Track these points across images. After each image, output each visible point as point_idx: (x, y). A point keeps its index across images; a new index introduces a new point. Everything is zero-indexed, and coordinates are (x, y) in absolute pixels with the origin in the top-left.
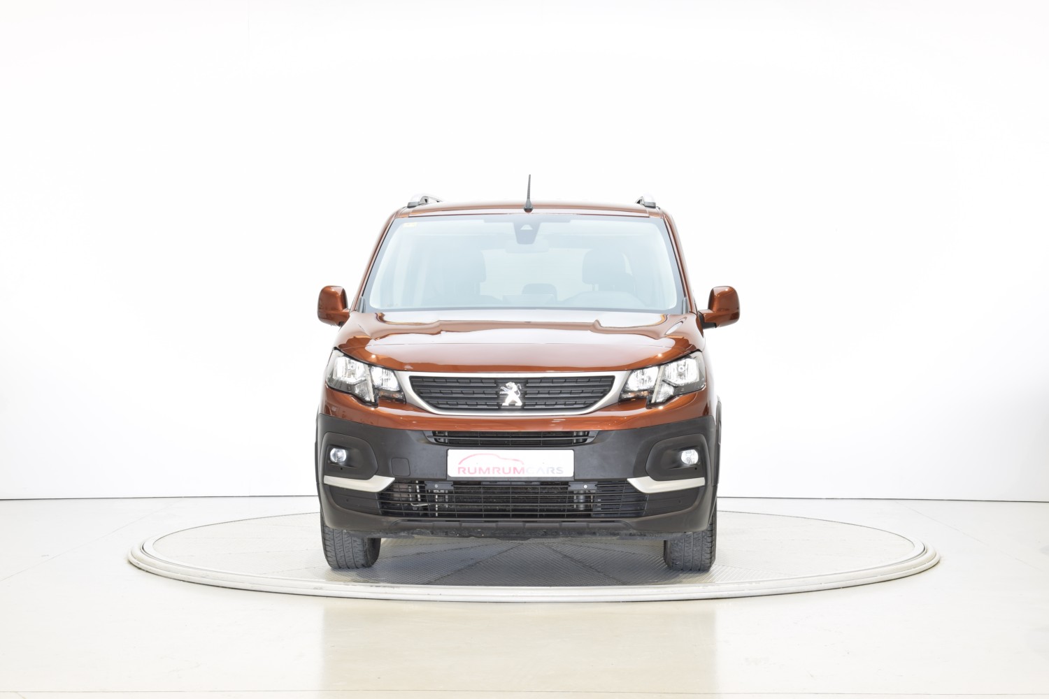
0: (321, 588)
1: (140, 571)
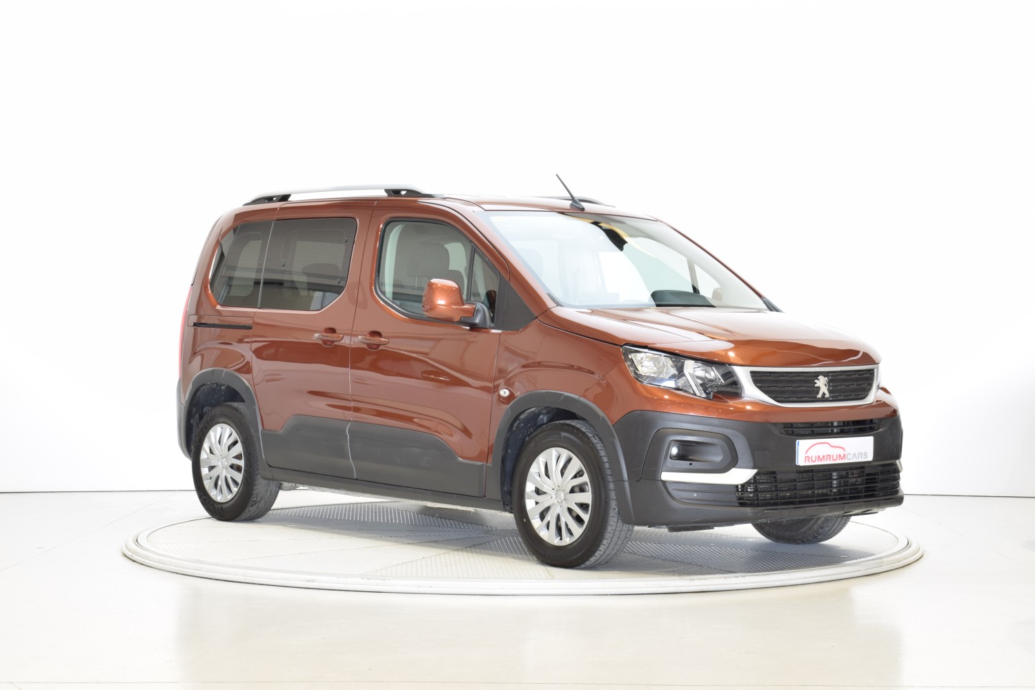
0: (313, 581)
1: (134, 563)
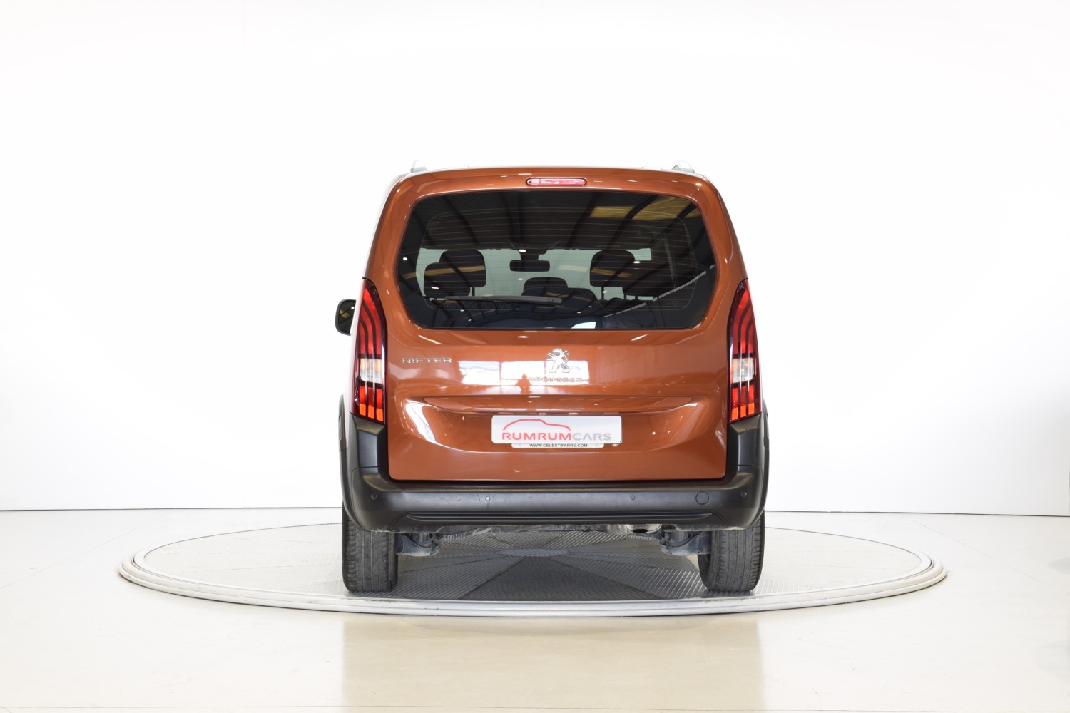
1: (131, 584)
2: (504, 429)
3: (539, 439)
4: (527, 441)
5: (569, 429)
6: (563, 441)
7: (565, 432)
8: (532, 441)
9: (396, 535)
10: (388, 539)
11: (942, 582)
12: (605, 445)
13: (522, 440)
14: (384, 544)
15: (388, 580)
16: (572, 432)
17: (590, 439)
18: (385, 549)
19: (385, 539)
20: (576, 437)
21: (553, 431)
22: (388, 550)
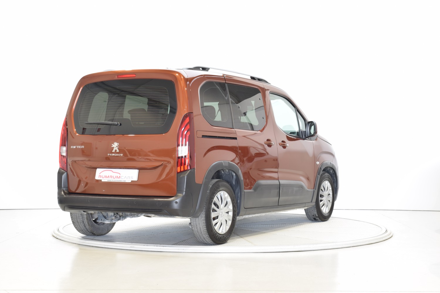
2: (100, 174)
3: (110, 178)
4: (106, 179)
5: (120, 174)
6: (117, 179)
7: (119, 175)
8: (108, 179)
9: (88, 214)
10: (82, 216)
11: (391, 238)
12: (132, 181)
13: (105, 179)
14: (81, 217)
15: (89, 232)
16: (121, 176)
17: (126, 178)
18: (82, 219)
19: (81, 215)
20: (122, 177)
21: (115, 175)
22: (83, 220)
